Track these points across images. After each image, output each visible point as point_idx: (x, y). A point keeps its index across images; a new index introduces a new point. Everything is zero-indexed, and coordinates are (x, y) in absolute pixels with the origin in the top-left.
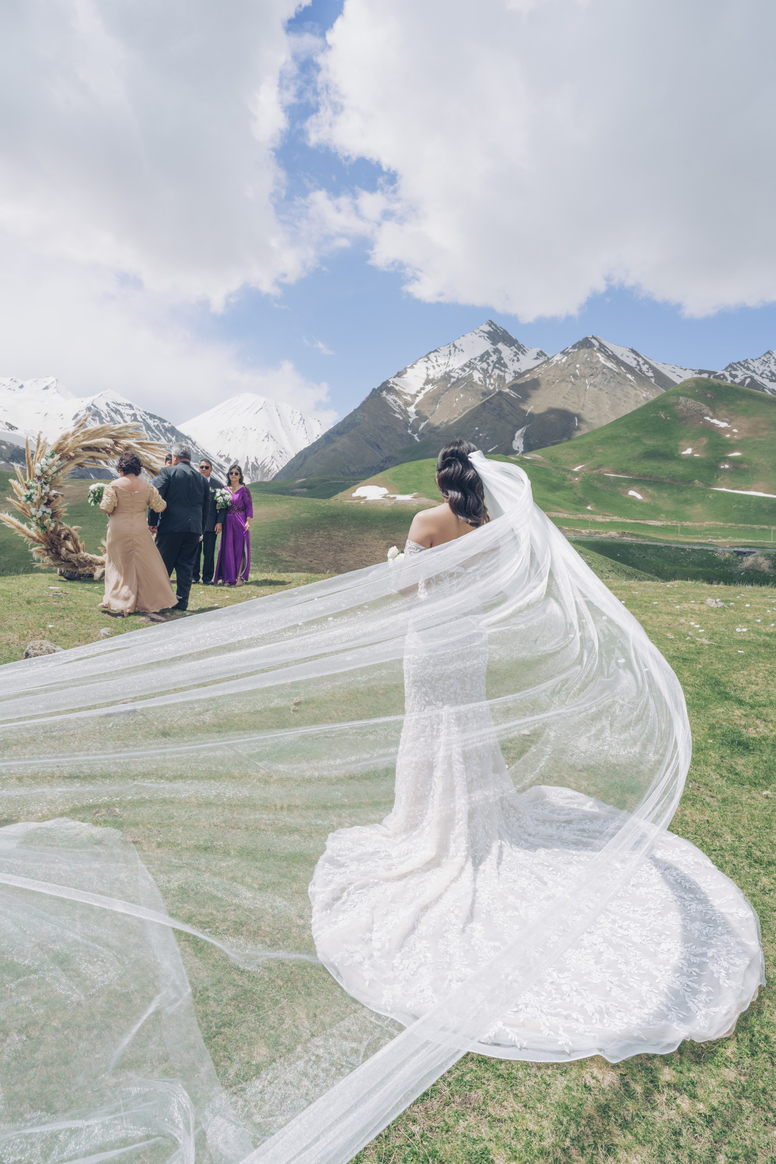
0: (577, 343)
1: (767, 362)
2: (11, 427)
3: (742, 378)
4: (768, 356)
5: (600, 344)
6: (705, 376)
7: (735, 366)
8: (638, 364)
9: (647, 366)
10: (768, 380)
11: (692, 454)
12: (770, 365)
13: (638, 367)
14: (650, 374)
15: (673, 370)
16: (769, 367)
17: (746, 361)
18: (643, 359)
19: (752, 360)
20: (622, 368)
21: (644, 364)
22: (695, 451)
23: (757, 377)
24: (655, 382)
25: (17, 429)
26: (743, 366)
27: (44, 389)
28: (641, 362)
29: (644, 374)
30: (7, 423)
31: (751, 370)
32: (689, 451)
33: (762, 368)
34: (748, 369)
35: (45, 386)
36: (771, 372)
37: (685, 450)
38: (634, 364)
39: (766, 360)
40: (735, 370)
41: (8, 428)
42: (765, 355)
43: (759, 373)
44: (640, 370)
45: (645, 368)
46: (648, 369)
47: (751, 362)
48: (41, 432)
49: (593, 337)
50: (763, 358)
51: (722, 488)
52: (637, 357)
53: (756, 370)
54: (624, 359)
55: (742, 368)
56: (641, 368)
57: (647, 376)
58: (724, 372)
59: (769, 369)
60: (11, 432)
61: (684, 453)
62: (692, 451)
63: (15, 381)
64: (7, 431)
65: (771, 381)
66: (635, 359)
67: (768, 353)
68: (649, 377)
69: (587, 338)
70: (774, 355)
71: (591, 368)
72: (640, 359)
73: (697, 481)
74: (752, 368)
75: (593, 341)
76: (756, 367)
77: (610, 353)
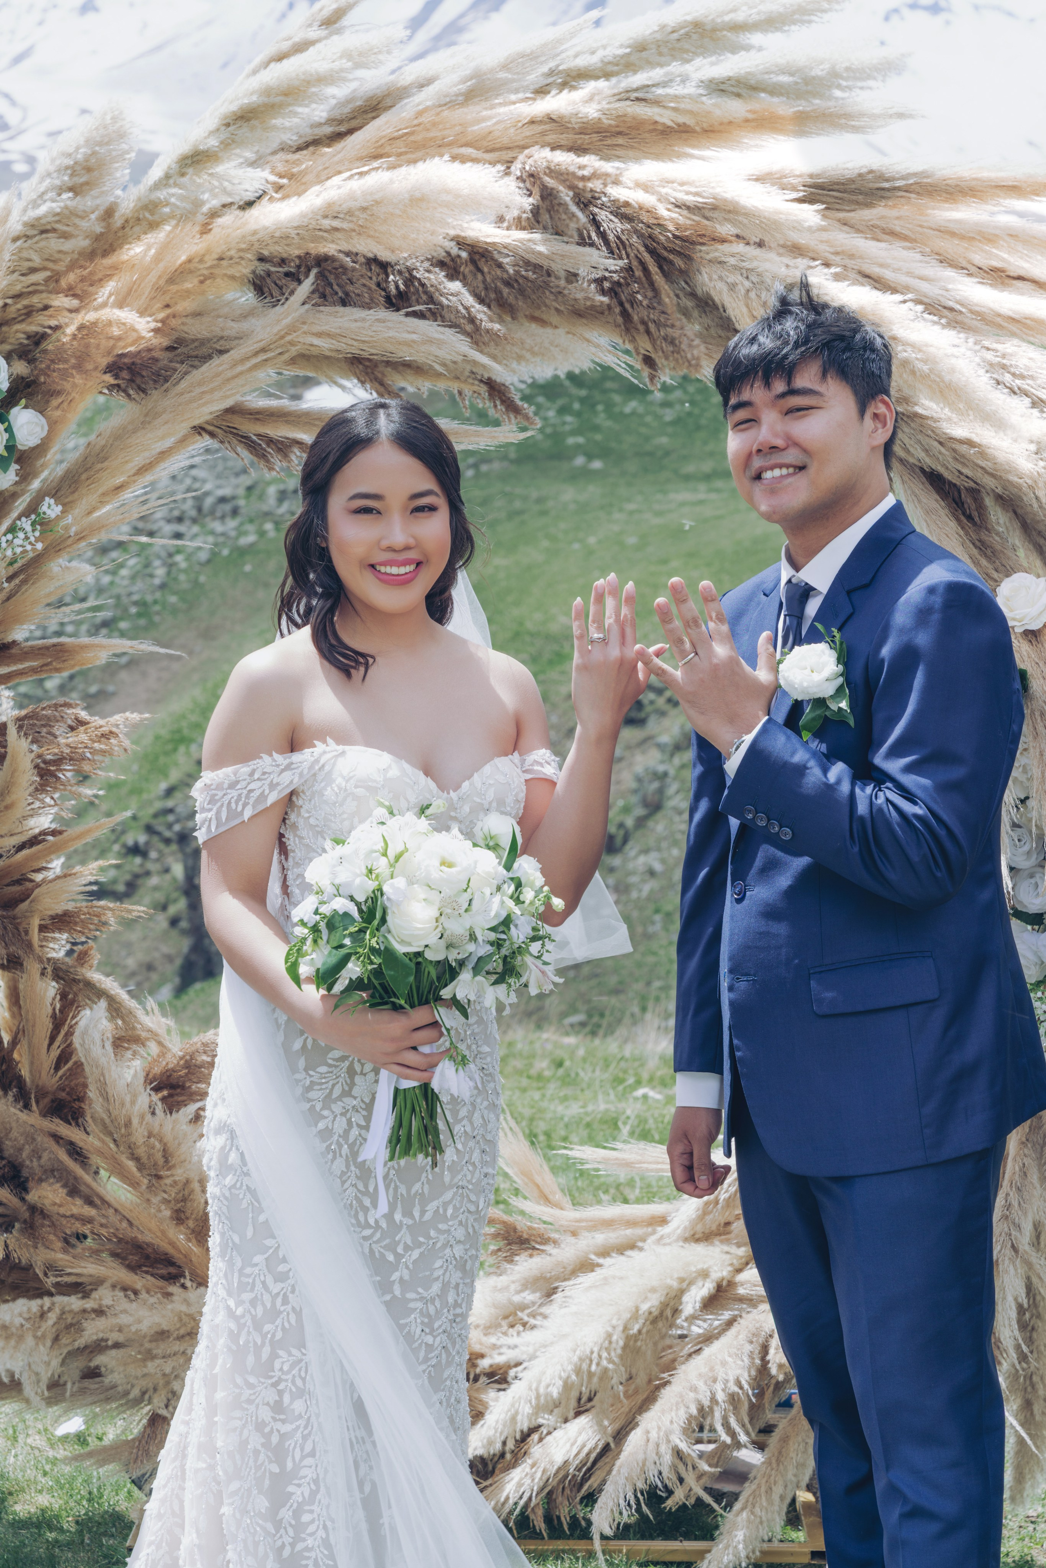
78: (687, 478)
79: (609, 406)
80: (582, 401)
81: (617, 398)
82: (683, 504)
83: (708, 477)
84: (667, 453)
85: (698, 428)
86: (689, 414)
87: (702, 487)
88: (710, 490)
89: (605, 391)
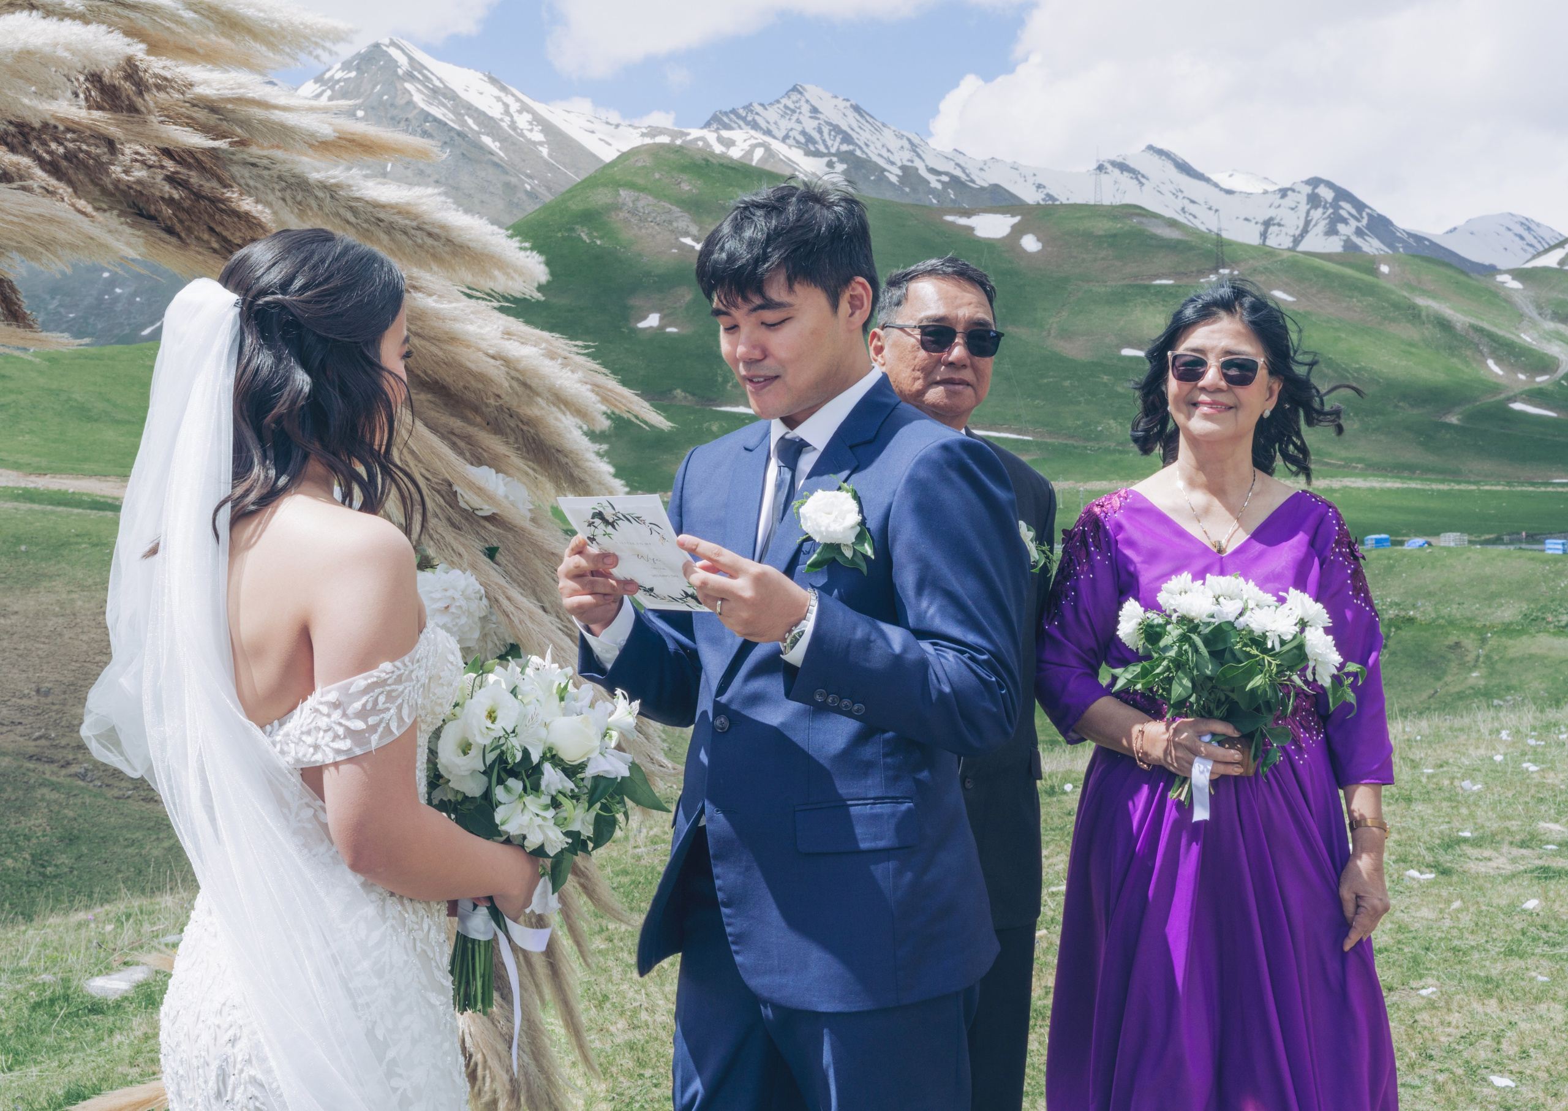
0: (354, 58)
1: (794, 111)
3: (746, 146)
4: (795, 96)
5: (411, 59)
6: (664, 139)
7: (725, 119)
8: (507, 112)
9: (528, 117)
10: (801, 152)
11: (661, 327)
12: (801, 118)
13: (507, 119)
14: (537, 136)
15: (590, 126)
16: (798, 121)
17: (748, 108)
18: (518, 100)
19: (762, 105)
20: (470, 121)
21: (520, 112)
22: (665, 320)
23: (776, 145)
24: (550, 155)
26: (744, 119)
28: (514, 107)
29: (522, 135)
31: (761, 129)
32: (653, 320)
33: (785, 124)
34: (755, 126)
36: (804, 133)
37: (644, 318)
38: (495, 111)
39: (792, 106)
40: (727, 127)
42: (787, 94)
43: (780, 134)
44: (513, 125)
45: (523, 121)
46: (531, 123)
47: (759, 109)
49: (393, 44)
50: (784, 101)
51: (737, 405)
52: (502, 95)
53: (773, 128)
54: (472, 98)
55: (741, 123)
56: (513, 122)
57: (530, 141)
58: (705, 133)
59: (800, 128)
61: (642, 325)
62: (661, 319)
65: (808, 153)
66: (499, 99)
67: (795, 89)
68: (535, 143)
69: (377, 46)
70: (807, 95)
71: (392, 118)
72: (509, 100)
73: (678, 392)
74: (763, 125)
75: (394, 52)
76: (772, 121)
77: (437, 83)
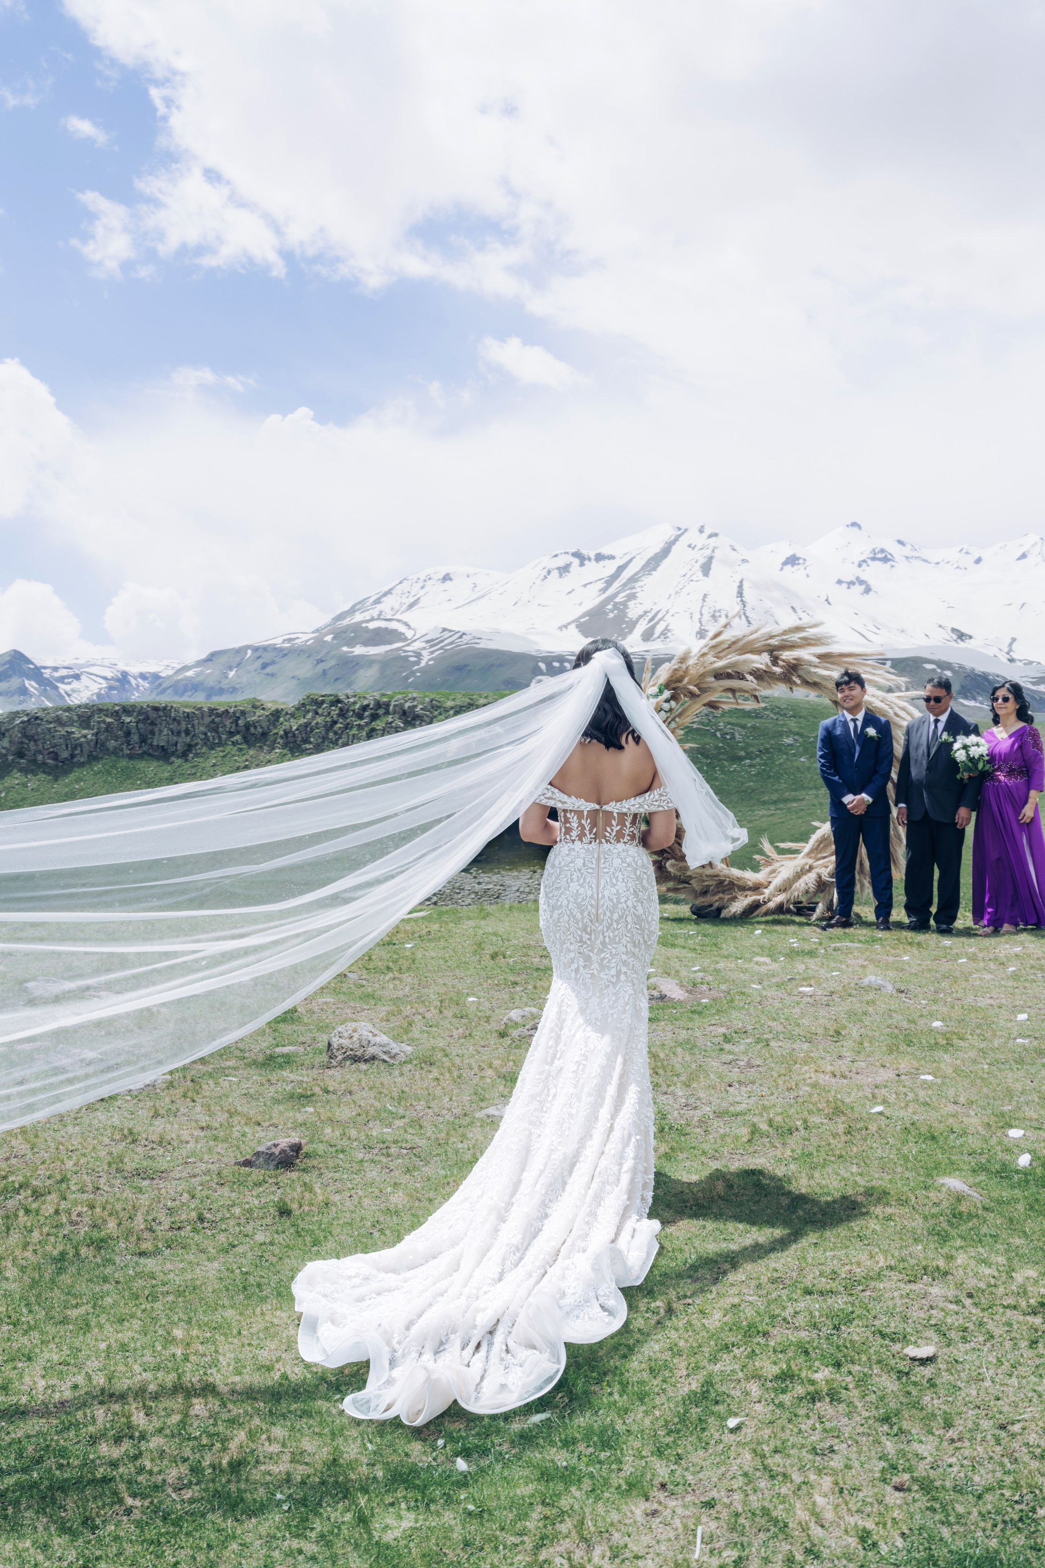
2: (961, 636)
25: (971, 637)
27: (1019, 559)
30: (954, 630)
35: (1020, 554)
41: (955, 637)
48: (1014, 640)
60: (961, 645)
63: (967, 553)
64: (953, 644)
78: (765, 803)
79: (722, 768)
80: (707, 765)
81: (726, 764)
82: (763, 816)
83: (775, 802)
84: (753, 791)
85: (769, 777)
86: (764, 770)
87: (772, 808)
88: (777, 809)
89: (719, 760)
